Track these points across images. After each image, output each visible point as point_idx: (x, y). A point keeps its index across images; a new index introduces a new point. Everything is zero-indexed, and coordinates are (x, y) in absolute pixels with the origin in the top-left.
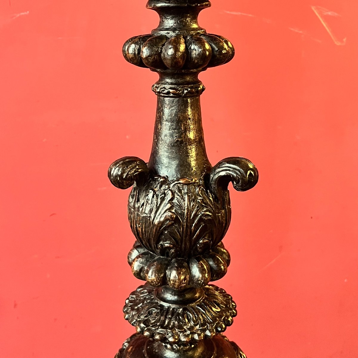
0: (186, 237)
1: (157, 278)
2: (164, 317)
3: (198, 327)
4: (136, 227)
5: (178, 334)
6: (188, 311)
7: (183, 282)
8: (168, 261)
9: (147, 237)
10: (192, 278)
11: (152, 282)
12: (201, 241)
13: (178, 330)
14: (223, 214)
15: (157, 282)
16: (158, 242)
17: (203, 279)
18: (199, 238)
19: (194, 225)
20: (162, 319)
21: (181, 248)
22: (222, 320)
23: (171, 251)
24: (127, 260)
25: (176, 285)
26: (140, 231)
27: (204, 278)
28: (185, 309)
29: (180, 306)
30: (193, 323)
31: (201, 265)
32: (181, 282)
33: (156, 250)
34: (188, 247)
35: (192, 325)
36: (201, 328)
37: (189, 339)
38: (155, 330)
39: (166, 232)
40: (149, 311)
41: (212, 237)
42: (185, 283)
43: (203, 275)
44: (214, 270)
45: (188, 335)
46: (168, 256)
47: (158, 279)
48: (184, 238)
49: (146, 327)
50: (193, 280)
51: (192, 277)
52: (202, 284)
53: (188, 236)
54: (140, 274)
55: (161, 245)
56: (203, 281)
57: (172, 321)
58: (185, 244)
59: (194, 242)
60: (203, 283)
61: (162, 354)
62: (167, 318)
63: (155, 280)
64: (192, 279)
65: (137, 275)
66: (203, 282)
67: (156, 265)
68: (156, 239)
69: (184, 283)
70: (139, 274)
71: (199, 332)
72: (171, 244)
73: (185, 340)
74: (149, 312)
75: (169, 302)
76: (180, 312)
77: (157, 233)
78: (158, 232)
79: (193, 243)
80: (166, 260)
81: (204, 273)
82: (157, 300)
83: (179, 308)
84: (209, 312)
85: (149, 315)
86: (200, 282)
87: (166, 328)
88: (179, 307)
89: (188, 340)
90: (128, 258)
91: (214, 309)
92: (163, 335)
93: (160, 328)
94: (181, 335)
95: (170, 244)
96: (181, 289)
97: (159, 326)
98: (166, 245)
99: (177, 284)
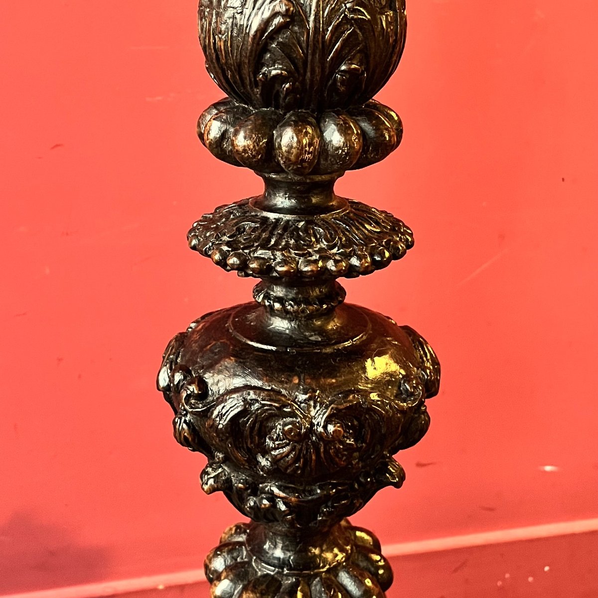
0: (314, 54)
1: (254, 142)
2: (268, 232)
3: (335, 251)
4: (214, 43)
5: (295, 260)
6: (317, 225)
7: (307, 149)
8: (278, 116)
9: (236, 59)
10: (324, 146)
11: (245, 151)
12: (343, 68)
13: (296, 252)
14: (391, 17)
15: (254, 151)
16: (257, 71)
17: (347, 146)
18: (339, 58)
19: (330, 29)
20: (263, 237)
21: (303, 82)
22: (384, 243)
23: (284, 87)
24: (197, 130)
25: (292, 153)
26: (222, 48)
27: (348, 143)
28: (308, 223)
29: (299, 217)
30: (326, 243)
31: (343, 121)
32: (301, 149)
33: (253, 91)
34: (318, 78)
35: (324, 246)
36: (341, 250)
37: (318, 267)
38: (249, 253)
39: (274, 46)
40: (238, 226)
41: (368, 63)
42: (311, 153)
43: (348, 138)
44: (370, 138)
45: (316, 262)
46: (277, 107)
47: (258, 145)
48: (310, 58)
49: (232, 251)
50: (326, 150)
51: (324, 144)
52: (345, 158)
53: (318, 51)
54: (220, 146)
55: (264, 74)
56: (348, 150)
57: (284, 238)
58: (313, 71)
59: (330, 66)
60: (347, 154)
61: (262, 327)
62: (274, 235)
63: (251, 147)
64: (326, 147)
65: (215, 146)
66: (346, 151)
67: (253, 119)
68: (254, 58)
69: (309, 153)
70: (219, 144)
71: (337, 258)
72: (284, 70)
73: (310, 270)
74: (238, 229)
75: (278, 211)
76: (300, 227)
77: (255, 45)
78: (258, 44)
79: (327, 71)
80: (275, 113)
81: (349, 134)
82: (255, 211)
83: (300, 221)
84: (358, 229)
85: (239, 234)
86: (340, 151)
87: (273, 249)
88: (298, 219)
89: (314, 269)
90: (199, 126)
91: (367, 226)
92: (265, 261)
93: (260, 249)
94: (300, 261)
95: (281, 69)
96: (302, 165)
97: (257, 246)
98: (274, 72)
99: (294, 151)
